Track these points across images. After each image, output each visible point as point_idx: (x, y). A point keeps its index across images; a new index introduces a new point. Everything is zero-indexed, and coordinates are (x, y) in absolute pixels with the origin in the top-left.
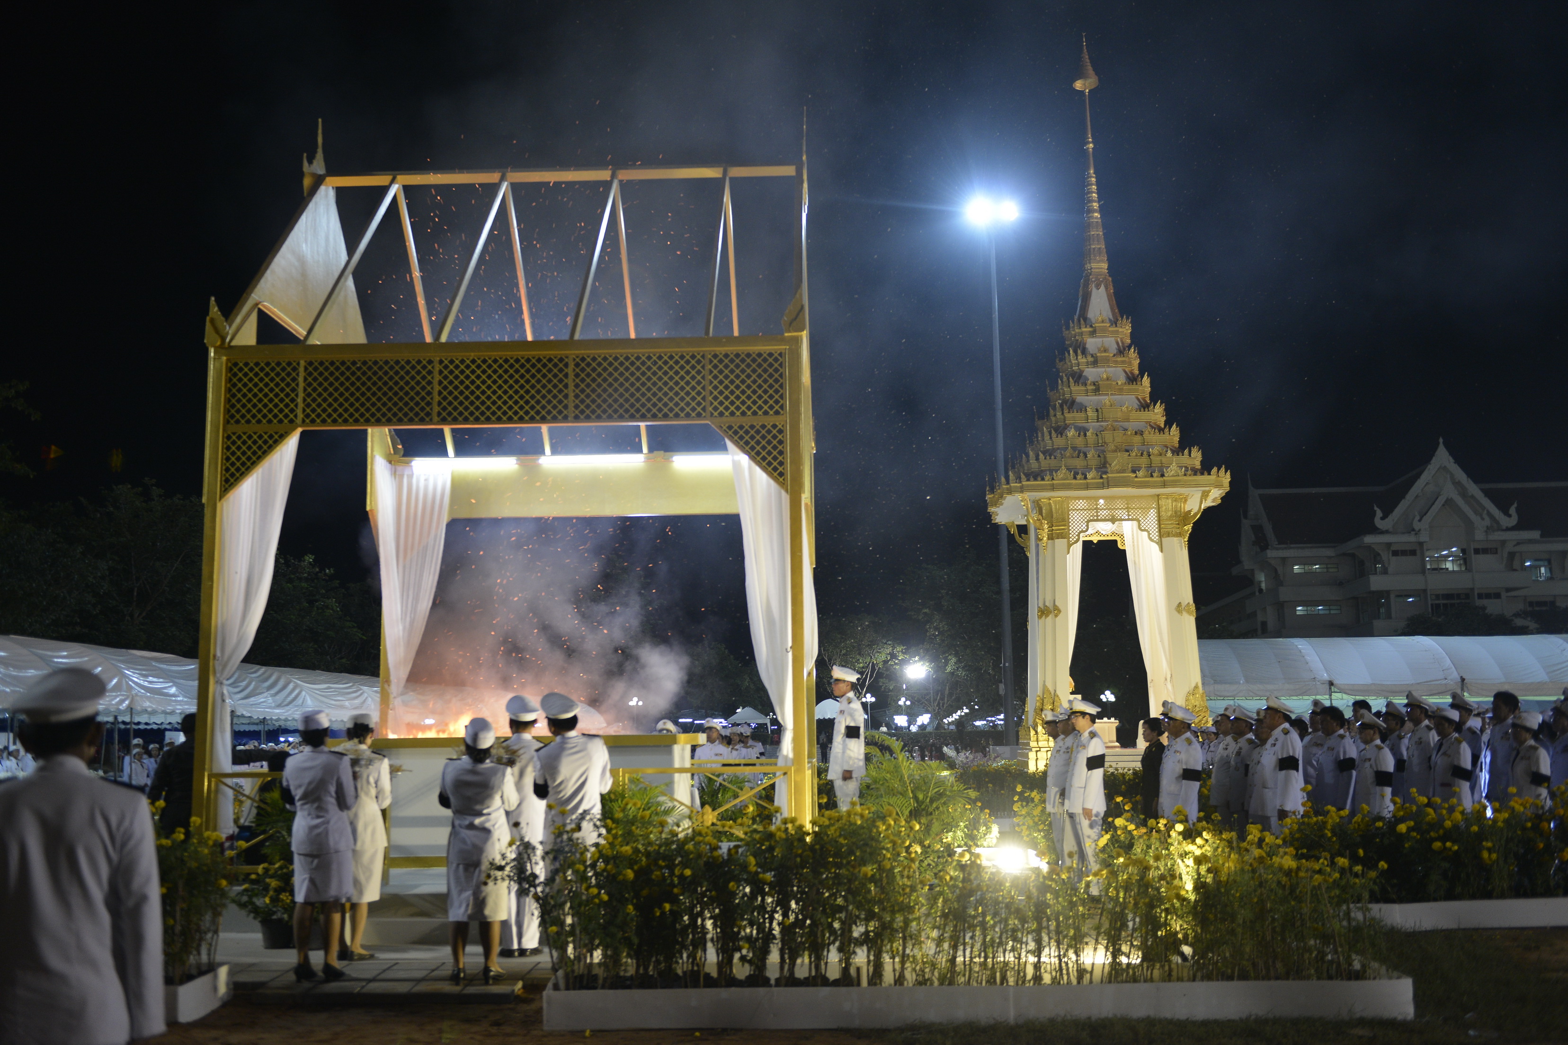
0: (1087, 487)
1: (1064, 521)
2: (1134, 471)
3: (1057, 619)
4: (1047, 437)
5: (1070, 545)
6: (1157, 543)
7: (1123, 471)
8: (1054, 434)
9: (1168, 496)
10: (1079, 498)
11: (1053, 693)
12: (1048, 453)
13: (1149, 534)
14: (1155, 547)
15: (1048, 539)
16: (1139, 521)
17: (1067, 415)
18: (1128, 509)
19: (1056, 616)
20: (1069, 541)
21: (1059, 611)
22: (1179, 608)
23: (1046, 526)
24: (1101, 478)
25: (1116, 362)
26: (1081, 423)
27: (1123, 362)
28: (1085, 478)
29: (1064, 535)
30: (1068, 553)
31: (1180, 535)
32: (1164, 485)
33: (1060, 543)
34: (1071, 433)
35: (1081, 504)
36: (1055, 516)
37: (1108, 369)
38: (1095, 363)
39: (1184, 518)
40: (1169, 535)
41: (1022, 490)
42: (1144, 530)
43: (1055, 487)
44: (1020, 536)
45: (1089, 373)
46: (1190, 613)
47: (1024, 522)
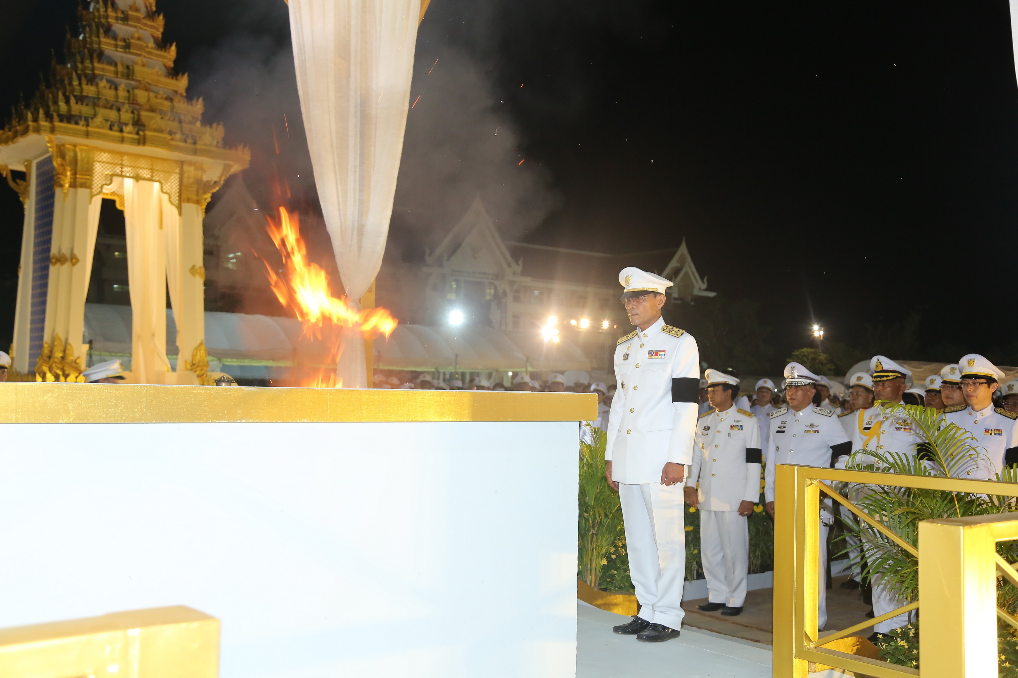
0: (122, 140)
1: (89, 171)
2: (171, 133)
3: (76, 268)
4: (76, 83)
5: (92, 196)
6: (177, 207)
7: (161, 131)
8: (84, 81)
9: (190, 164)
10: (105, 151)
11: (63, 340)
12: (81, 99)
13: (170, 198)
14: (175, 211)
15: (71, 186)
16: (161, 183)
17: (97, 65)
18: (152, 170)
19: (74, 264)
20: (91, 192)
21: (78, 261)
22: (193, 270)
23: (69, 173)
24: (138, 134)
25: (145, 25)
26: (111, 76)
27: (152, 27)
28: (121, 131)
29: (87, 185)
30: (90, 202)
31: (198, 202)
32: (195, 152)
33: (81, 191)
34: (103, 83)
35: (105, 157)
36: (79, 164)
37: (140, 31)
38: (125, 19)
39: (203, 186)
40: (189, 200)
41: (53, 130)
42: (166, 193)
43: (87, 135)
44: (14, 181)
45: (119, 28)
46: (200, 274)
47: (22, 168)
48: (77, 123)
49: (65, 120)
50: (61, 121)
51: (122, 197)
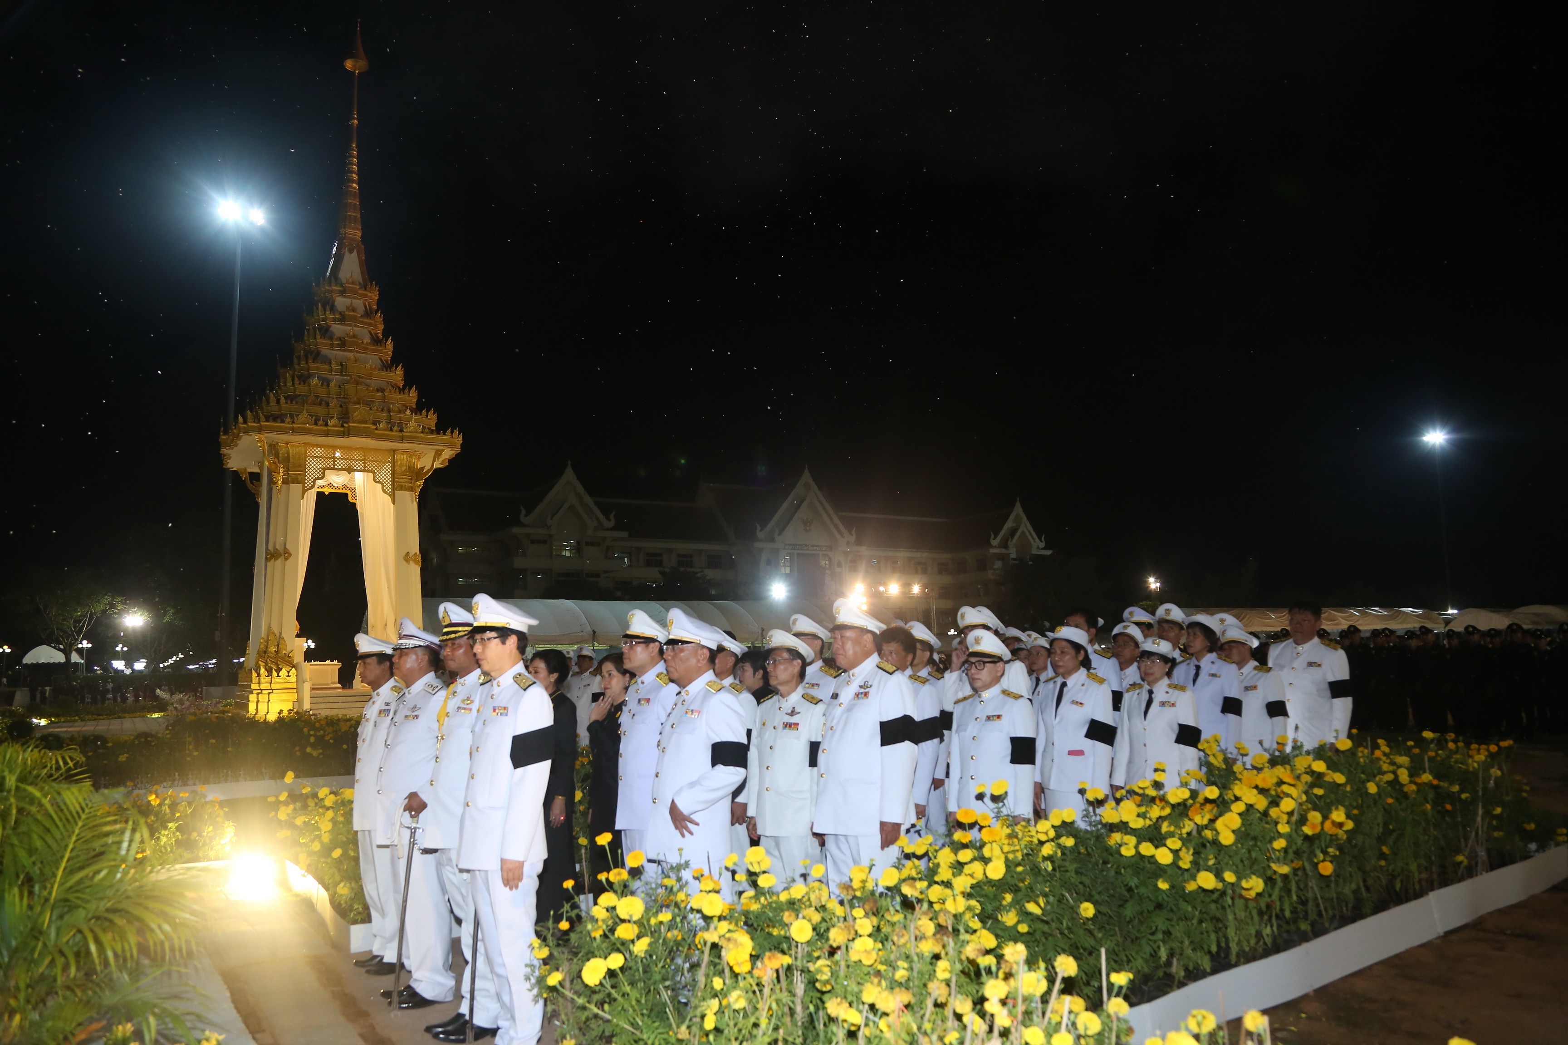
0: (327, 434)
1: (302, 467)
2: (374, 423)
3: (288, 562)
4: (289, 383)
5: (304, 491)
6: (390, 495)
7: (365, 422)
8: (297, 381)
9: (403, 452)
10: (317, 446)
11: (278, 635)
12: (290, 399)
13: (383, 486)
14: (388, 499)
15: (283, 482)
16: (374, 473)
17: (311, 365)
18: (364, 461)
19: (286, 559)
20: (304, 486)
21: (290, 555)
22: (407, 557)
23: (281, 470)
24: (343, 426)
25: (363, 323)
26: (325, 374)
27: (370, 324)
28: (326, 425)
29: (300, 481)
30: (303, 498)
31: (412, 489)
32: (402, 439)
33: (295, 488)
34: (315, 381)
35: (319, 451)
36: (291, 460)
37: (355, 328)
38: (343, 319)
39: (417, 473)
40: (401, 488)
41: (259, 430)
42: (379, 482)
43: (294, 431)
44: (252, 483)
45: (338, 329)
46: (416, 562)
47: (257, 470)
48: (283, 421)
49: (271, 420)
50: (267, 421)
51: (353, 490)
